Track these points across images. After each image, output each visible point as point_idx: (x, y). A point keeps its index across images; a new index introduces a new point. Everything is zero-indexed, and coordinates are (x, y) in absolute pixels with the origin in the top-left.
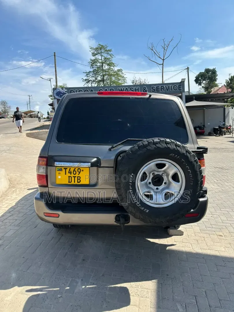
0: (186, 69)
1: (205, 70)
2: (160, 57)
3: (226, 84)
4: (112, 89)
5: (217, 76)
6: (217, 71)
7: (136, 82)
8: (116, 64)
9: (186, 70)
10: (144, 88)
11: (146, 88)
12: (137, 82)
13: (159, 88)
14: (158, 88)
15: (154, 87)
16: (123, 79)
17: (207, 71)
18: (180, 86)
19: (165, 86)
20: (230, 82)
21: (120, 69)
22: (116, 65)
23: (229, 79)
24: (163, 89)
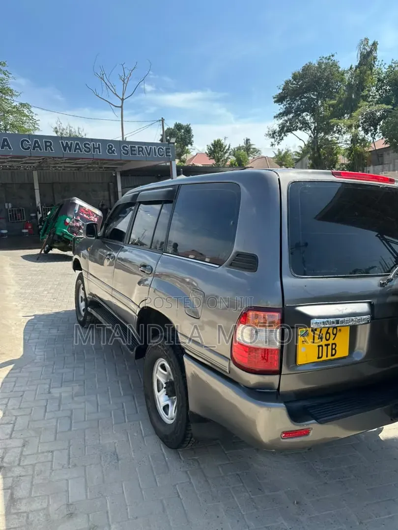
0: (159, 121)
1: (175, 126)
2: (116, 94)
3: (207, 152)
4: (48, 142)
5: (192, 137)
6: (192, 129)
7: (63, 131)
8: (18, 92)
9: (158, 123)
10: (109, 146)
11: (112, 147)
12: (65, 131)
13: (135, 149)
14: (133, 149)
15: (127, 147)
16: (31, 121)
17: (179, 127)
18: (168, 150)
19: (144, 147)
20: (213, 149)
21: (25, 103)
22: (17, 94)
23: (212, 145)
24: (142, 151)
